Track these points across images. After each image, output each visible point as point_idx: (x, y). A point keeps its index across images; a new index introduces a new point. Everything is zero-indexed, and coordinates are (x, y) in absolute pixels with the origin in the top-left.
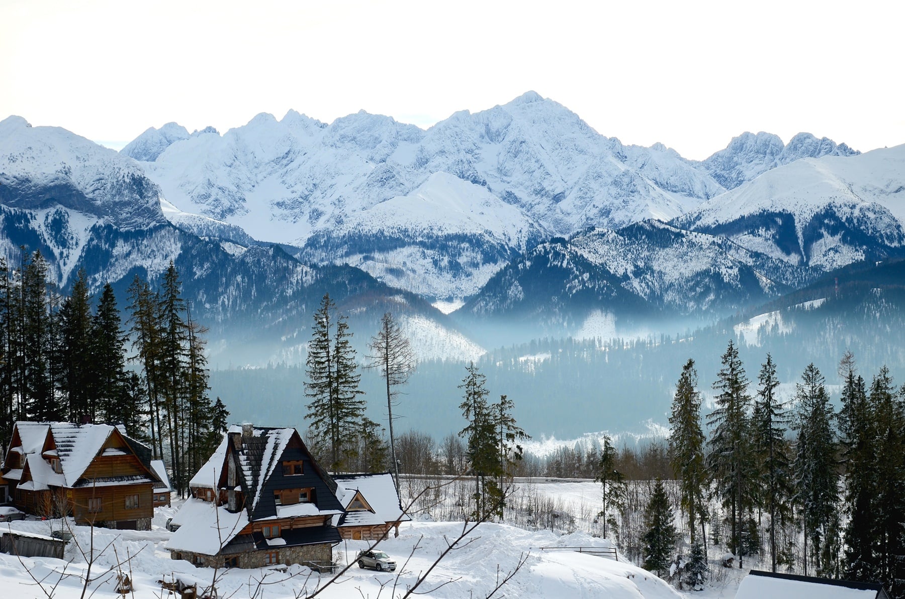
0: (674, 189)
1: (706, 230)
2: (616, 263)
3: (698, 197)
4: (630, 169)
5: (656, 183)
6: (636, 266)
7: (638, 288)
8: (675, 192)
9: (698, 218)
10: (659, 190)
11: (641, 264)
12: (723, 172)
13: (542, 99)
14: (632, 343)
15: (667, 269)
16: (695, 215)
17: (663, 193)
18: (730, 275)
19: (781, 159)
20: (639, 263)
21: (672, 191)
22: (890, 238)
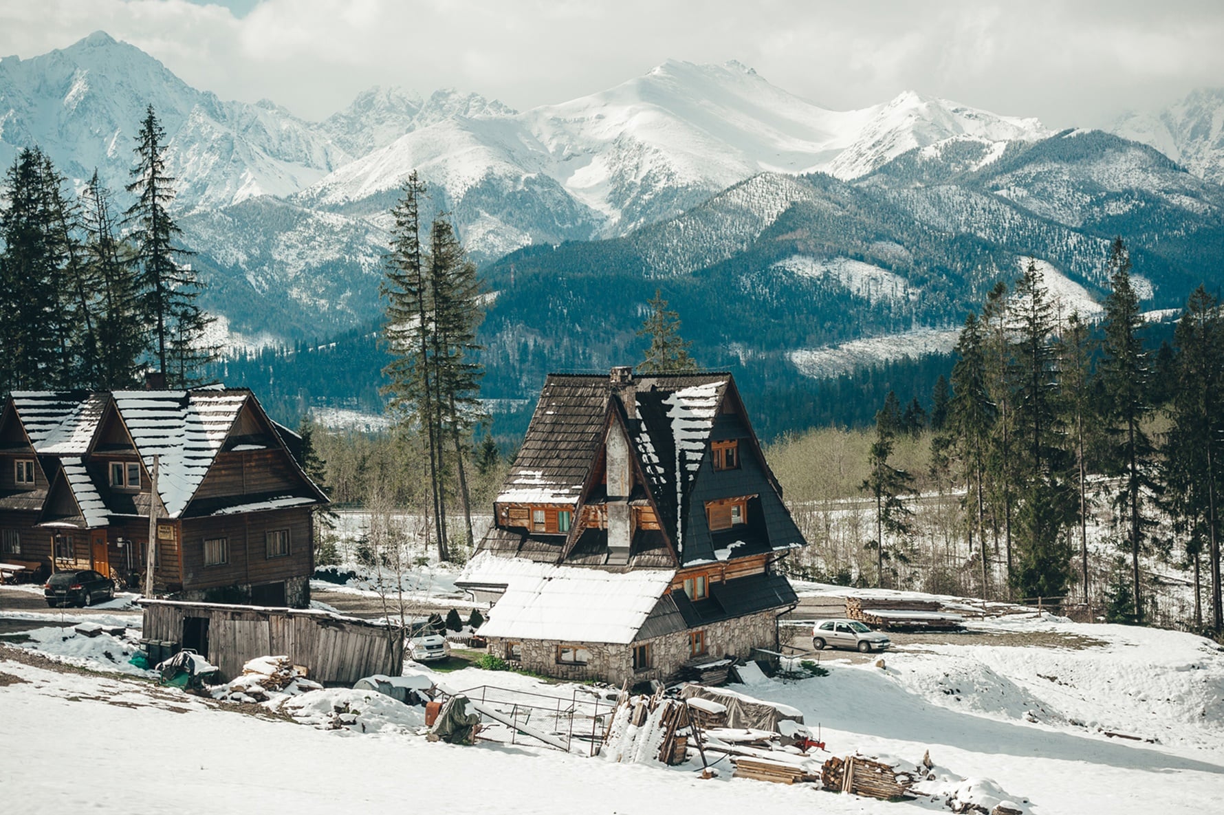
0: (287, 158)
1: (334, 208)
2: (224, 251)
3: (318, 168)
4: (230, 131)
5: (265, 150)
6: (250, 256)
7: (253, 283)
8: (289, 161)
9: (323, 194)
10: (270, 160)
11: (256, 252)
12: (348, 136)
13: (114, 42)
14: (257, 352)
15: (290, 258)
16: (319, 190)
17: (275, 163)
18: (370, 264)
19: (419, 120)
20: (253, 251)
21: (285, 160)
22: (561, 217)
